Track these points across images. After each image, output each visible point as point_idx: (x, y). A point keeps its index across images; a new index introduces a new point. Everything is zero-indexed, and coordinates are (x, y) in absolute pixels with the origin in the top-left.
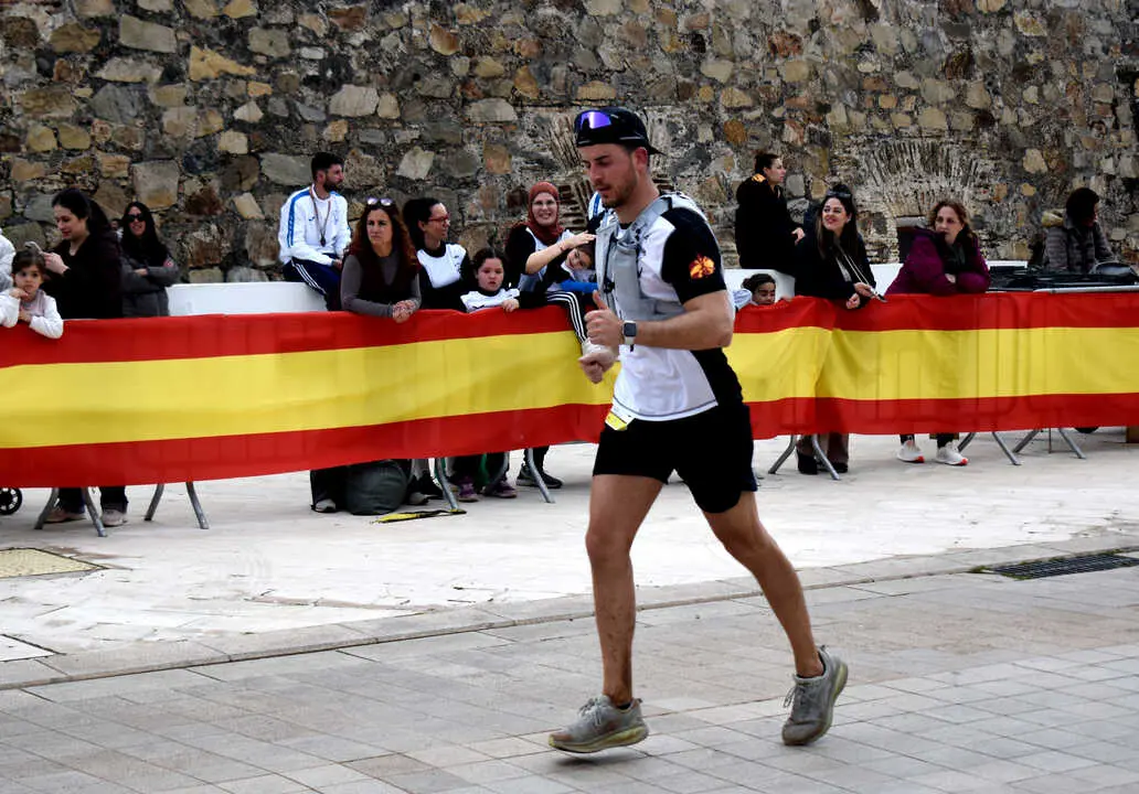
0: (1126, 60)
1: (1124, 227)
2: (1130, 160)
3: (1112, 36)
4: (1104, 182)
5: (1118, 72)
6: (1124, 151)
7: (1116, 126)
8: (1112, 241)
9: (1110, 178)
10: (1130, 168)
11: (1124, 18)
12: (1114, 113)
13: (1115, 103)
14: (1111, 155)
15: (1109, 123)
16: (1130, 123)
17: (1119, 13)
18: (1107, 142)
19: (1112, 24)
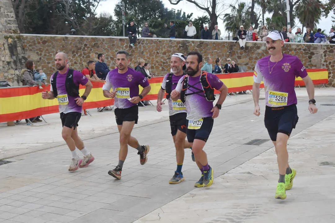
0: (6, 34)
1: (8, 73)
2: (8, 57)
3: (2, 28)
4: (2, 62)
5: (4, 37)
6: (6, 55)
7: (4, 49)
8: (5, 76)
9: (3, 61)
10: (8, 59)
11: (5, 24)
12: (4, 46)
13: (4, 45)
14: (3, 56)
15: (3, 49)
16: (7, 49)
17: (4, 23)
18: (2, 53)
19: (2, 25)
